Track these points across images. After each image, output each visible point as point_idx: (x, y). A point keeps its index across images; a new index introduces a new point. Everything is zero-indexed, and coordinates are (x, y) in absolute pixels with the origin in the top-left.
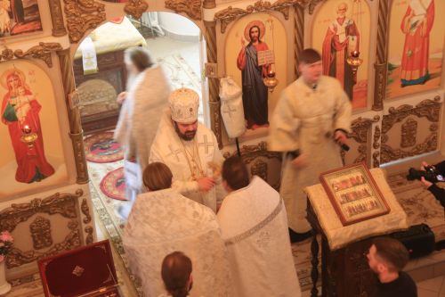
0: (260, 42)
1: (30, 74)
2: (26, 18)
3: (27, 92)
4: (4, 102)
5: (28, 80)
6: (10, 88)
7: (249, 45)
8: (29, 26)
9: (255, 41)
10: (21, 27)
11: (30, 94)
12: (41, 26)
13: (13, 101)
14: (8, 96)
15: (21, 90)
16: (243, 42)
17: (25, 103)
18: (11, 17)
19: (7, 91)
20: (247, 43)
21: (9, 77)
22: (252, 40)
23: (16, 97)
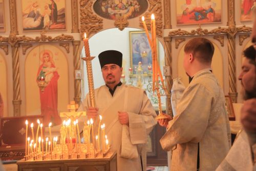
1: (56, 54)
2: (58, 21)
3: (53, 66)
5: (54, 59)
6: (44, 61)
8: (59, 26)
10: (55, 26)
12: (65, 26)
13: (44, 70)
14: (42, 66)
15: (49, 64)
17: (51, 72)
18: (50, 19)
19: (41, 63)
21: (44, 55)
23: (46, 67)
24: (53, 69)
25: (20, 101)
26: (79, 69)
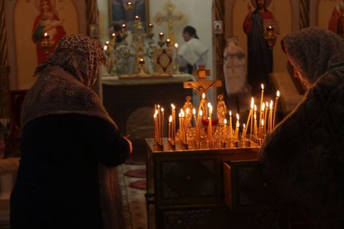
0: (266, 10)
3: (56, 18)
4: (36, 23)
6: (42, 11)
7: (255, 12)
9: (261, 9)
11: (58, 19)
13: (43, 23)
15: (50, 15)
16: (250, 8)
17: (53, 27)
20: (253, 9)
22: (259, 7)
23: (46, 20)
24: (56, 23)
25: (8, 68)
26: (94, 23)
